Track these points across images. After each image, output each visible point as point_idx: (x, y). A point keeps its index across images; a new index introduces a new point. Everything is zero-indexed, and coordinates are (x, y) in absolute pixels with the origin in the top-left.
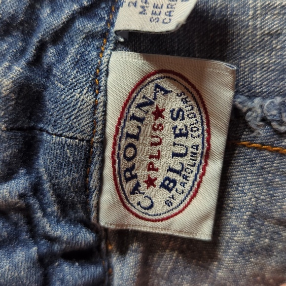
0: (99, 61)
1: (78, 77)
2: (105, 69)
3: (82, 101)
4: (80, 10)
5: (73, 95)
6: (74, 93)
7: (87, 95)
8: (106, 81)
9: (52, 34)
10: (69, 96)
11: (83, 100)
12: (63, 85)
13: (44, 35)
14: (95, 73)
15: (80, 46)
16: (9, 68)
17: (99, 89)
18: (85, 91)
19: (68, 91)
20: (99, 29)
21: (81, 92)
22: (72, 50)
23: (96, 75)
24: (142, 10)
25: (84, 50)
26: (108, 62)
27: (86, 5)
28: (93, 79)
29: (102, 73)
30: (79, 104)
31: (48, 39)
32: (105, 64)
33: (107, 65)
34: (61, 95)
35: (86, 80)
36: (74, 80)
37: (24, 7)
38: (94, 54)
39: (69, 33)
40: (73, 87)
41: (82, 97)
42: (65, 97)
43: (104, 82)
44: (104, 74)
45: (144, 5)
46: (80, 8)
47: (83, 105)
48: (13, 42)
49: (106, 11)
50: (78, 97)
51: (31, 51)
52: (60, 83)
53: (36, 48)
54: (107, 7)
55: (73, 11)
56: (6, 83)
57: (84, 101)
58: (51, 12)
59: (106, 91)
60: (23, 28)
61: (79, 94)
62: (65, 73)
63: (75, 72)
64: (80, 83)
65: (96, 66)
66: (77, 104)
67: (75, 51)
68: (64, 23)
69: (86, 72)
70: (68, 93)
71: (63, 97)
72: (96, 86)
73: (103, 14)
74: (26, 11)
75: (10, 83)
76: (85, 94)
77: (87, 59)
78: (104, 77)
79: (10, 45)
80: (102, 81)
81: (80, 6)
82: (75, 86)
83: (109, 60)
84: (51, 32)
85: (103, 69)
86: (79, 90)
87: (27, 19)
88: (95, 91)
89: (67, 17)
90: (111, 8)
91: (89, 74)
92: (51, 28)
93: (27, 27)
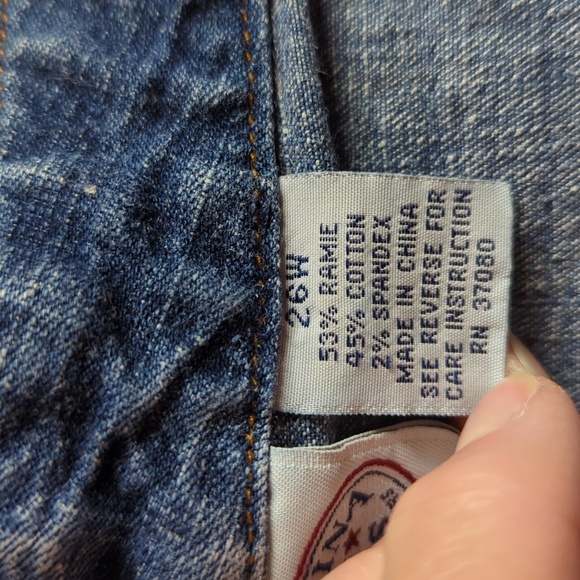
0: (248, 470)
1: (212, 516)
2: (264, 488)
3: (225, 565)
4: (190, 356)
5: (204, 555)
6: (206, 551)
7: (234, 550)
8: (268, 513)
9: (136, 418)
10: (196, 559)
11: (226, 561)
12: (181, 534)
13: (119, 422)
14: (244, 499)
15: (201, 440)
16: (46, 509)
17: (256, 531)
18: (229, 543)
19: (191, 548)
20: (240, 397)
21: (221, 547)
22: (187, 452)
23: (246, 504)
24: (402, 374)
25: (209, 447)
26: (268, 472)
27: (200, 343)
28: (243, 515)
29: (260, 498)
30: (219, 571)
31: (126, 429)
32: (264, 479)
33: (268, 480)
34: (178, 557)
35: (228, 520)
36: (203, 524)
37: (62, 360)
38: (235, 458)
39: (173, 411)
40: (202, 539)
41: (224, 557)
42: (187, 561)
43: (263, 517)
44: (263, 499)
45: (404, 362)
46: (190, 353)
47: (228, 571)
48: (42, 440)
49: (244, 349)
50: (216, 558)
51: (90, 459)
52: (172, 530)
53: (100, 452)
54: (243, 340)
55: (178, 361)
56: (46, 547)
57: (228, 564)
58: (126, 368)
59: (268, 532)
60: (63, 407)
61: (217, 551)
62: (181, 510)
63: (203, 505)
64: (217, 529)
65: (243, 484)
66: (213, 572)
67: (193, 454)
68: (161, 391)
69: (225, 502)
70: (192, 553)
71: (182, 560)
72: (251, 527)
73: (238, 357)
74: (68, 369)
75: (54, 545)
76: (230, 549)
77: (223, 470)
78: (263, 505)
79: (37, 448)
80: (260, 515)
81: (188, 346)
82: (207, 537)
83: (269, 466)
84: (133, 416)
85: (260, 488)
86: (216, 544)
87: (71, 386)
88: (247, 539)
89: (168, 378)
90: (251, 341)
91: (232, 504)
92: (135, 406)
93: (71, 403)
